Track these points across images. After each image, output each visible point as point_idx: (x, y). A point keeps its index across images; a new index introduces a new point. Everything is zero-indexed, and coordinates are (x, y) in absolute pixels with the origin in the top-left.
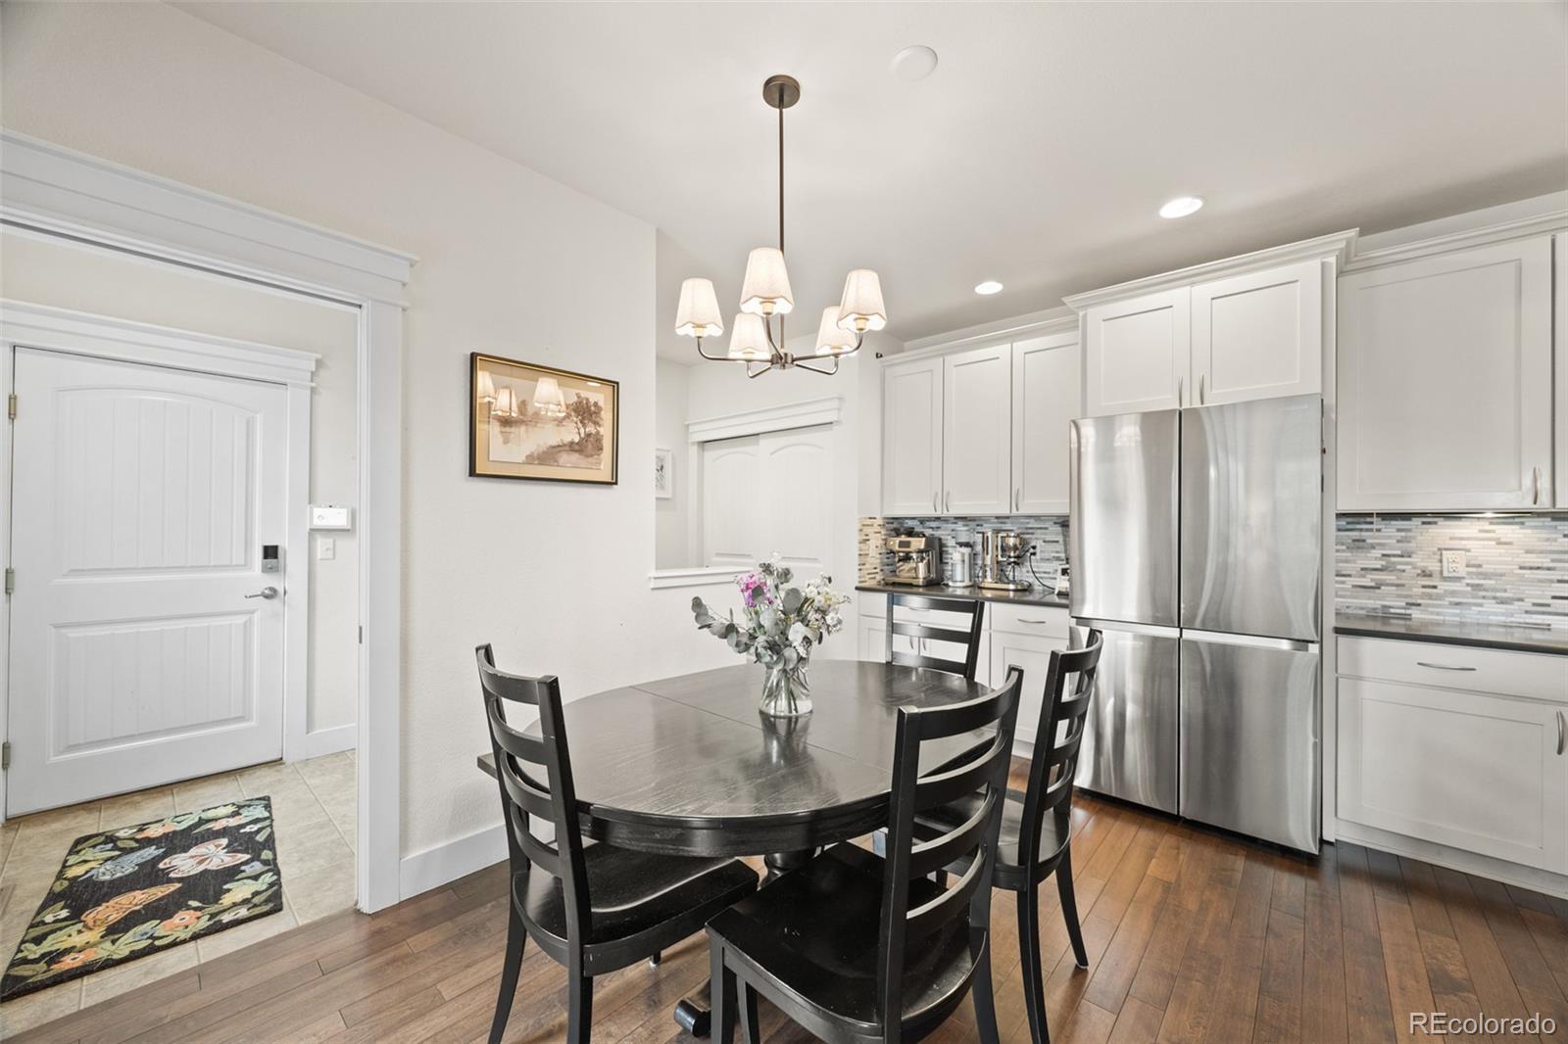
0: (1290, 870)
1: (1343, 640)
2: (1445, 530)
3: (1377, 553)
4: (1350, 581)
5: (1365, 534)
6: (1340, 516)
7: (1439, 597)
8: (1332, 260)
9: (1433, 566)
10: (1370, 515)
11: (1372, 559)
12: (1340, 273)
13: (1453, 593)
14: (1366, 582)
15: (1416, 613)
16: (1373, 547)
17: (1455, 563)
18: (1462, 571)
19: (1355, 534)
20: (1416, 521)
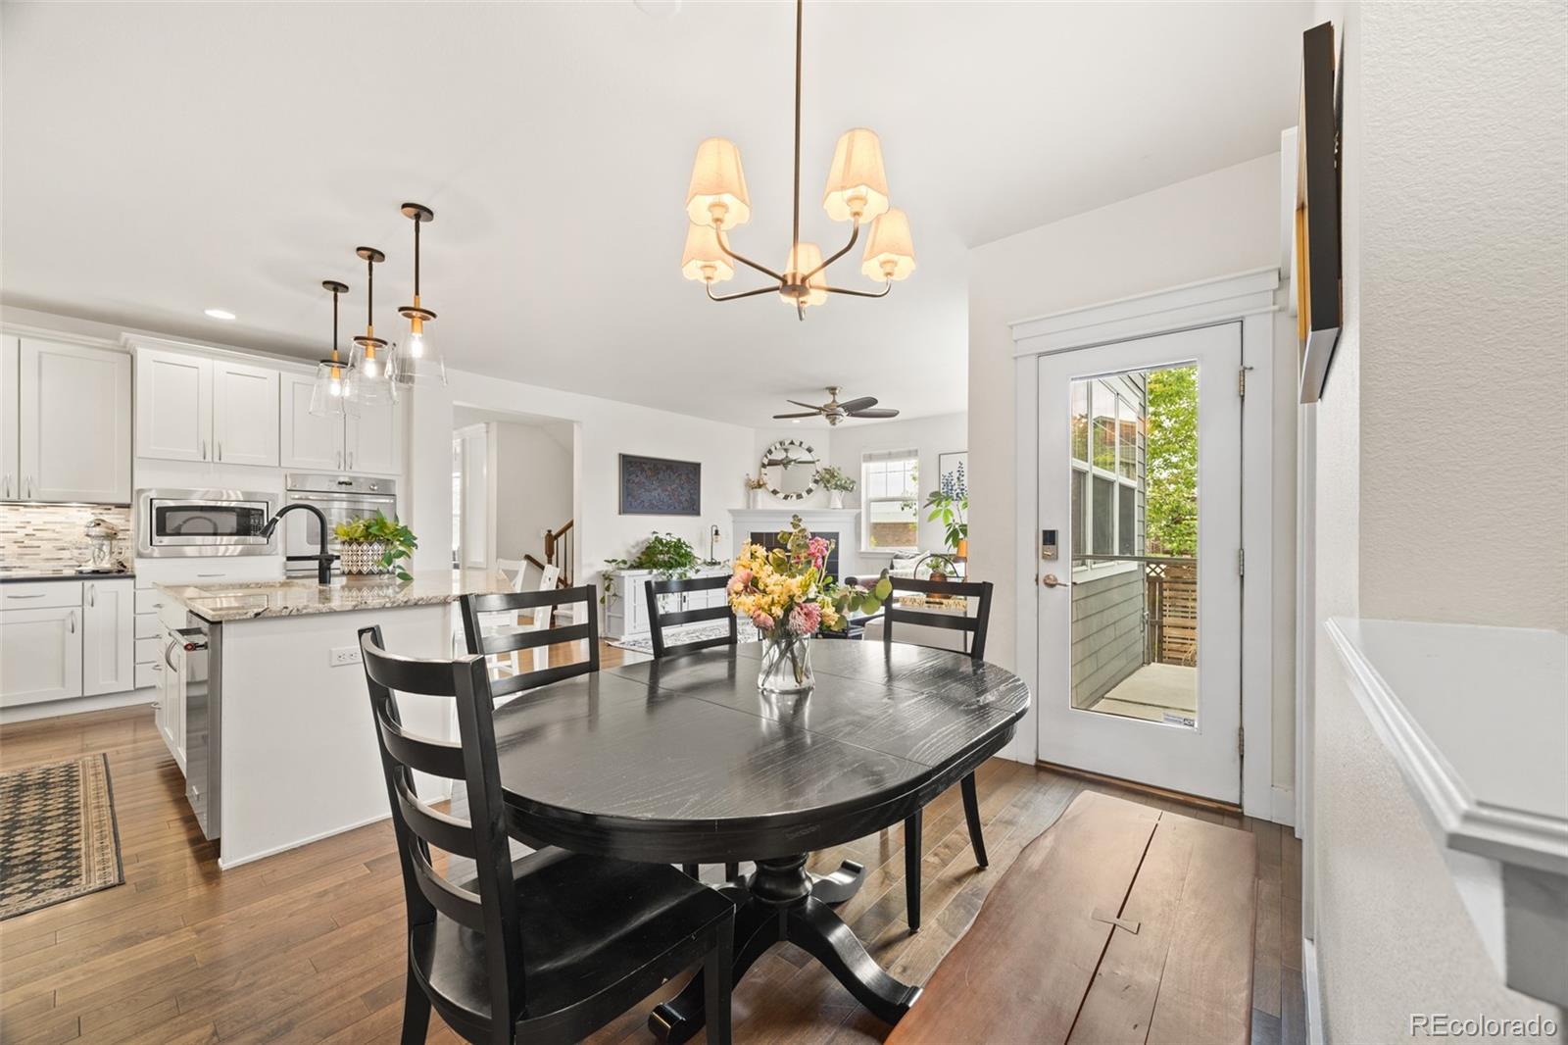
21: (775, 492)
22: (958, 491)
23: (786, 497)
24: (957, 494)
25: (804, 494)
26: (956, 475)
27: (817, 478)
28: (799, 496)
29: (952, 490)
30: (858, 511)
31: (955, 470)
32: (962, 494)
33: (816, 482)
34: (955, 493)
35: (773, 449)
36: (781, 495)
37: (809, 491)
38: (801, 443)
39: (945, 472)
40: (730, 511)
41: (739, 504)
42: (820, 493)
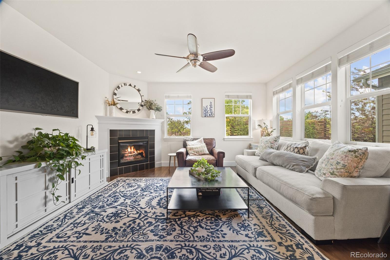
21: (121, 109)
22: (210, 113)
24: (210, 114)
25: (136, 111)
26: (209, 107)
27: (143, 104)
28: (134, 112)
29: (207, 113)
30: (163, 120)
31: (209, 104)
32: (212, 114)
33: (142, 106)
34: (208, 114)
35: (120, 86)
36: (125, 111)
37: (139, 110)
38: (135, 86)
39: (204, 105)
40: (97, 117)
41: (101, 113)
42: (144, 111)
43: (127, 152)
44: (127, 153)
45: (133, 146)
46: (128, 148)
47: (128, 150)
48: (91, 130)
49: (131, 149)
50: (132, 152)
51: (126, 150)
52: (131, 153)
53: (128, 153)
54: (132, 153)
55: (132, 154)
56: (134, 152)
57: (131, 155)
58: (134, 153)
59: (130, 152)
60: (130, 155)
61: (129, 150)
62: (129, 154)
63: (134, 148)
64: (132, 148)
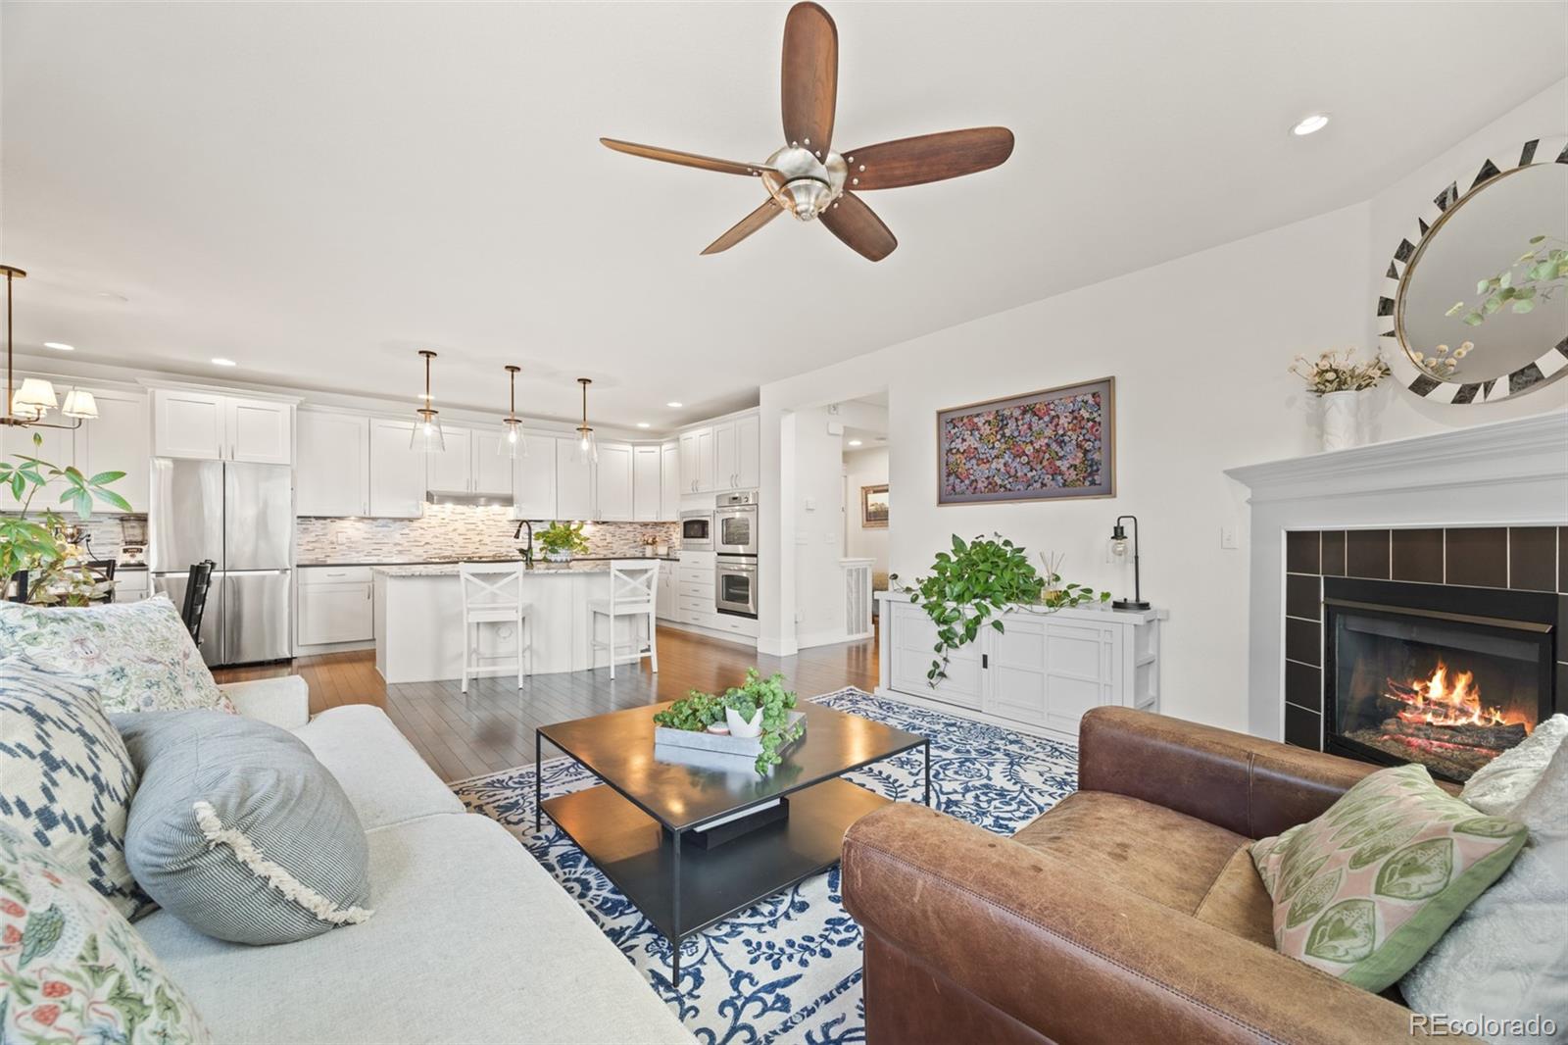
0: (281, 667)
1: (300, 569)
2: (339, 524)
3: (313, 534)
4: (303, 547)
5: (309, 526)
6: (299, 517)
7: (337, 552)
8: (295, 406)
9: (335, 540)
10: (309, 517)
11: (311, 537)
12: (298, 409)
13: (341, 550)
14: (308, 547)
15: (328, 559)
16: (312, 532)
17: (342, 538)
18: (345, 541)
19: (304, 526)
20: (329, 520)
23: (1464, 396)
36: (1448, 390)
43: (1420, 699)
44: (1416, 708)
45: (1469, 674)
46: (1434, 674)
47: (1426, 689)
48: (1113, 535)
49: (1450, 685)
50: (1454, 707)
51: (1416, 687)
52: (1442, 707)
53: (1420, 702)
54: (1452, 713)
55: (1450, 722)
56: (1464, 712)
57: (1439, 721)
58: (1462, 721)
59: (1440, 704)
60: (1430, 724)
61: (1436, 687)
62: (1429, 718)
63: (1470, 688)
64: (1462, 681)
